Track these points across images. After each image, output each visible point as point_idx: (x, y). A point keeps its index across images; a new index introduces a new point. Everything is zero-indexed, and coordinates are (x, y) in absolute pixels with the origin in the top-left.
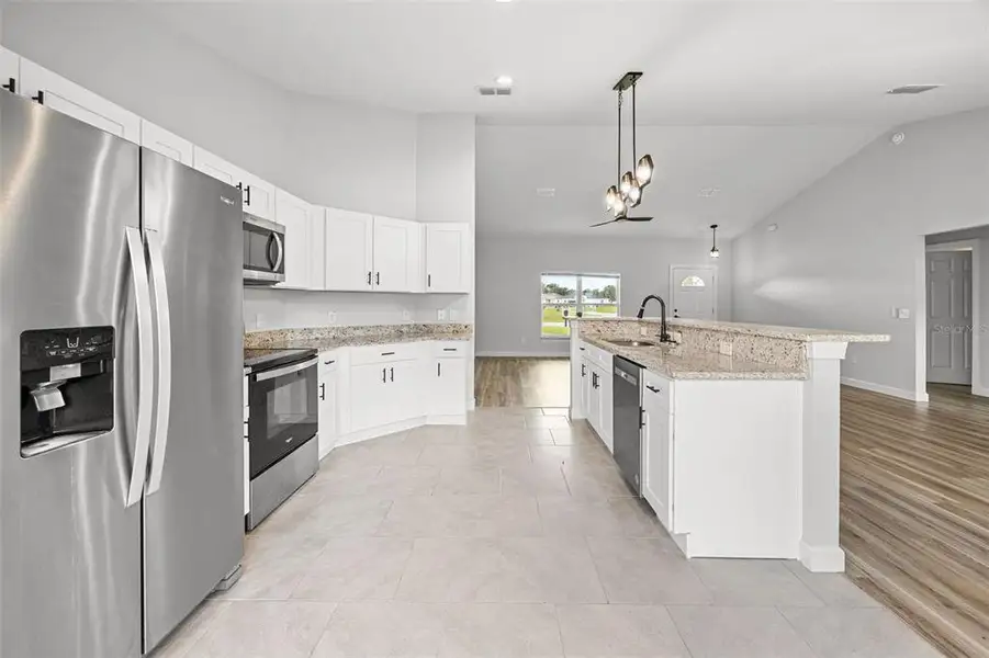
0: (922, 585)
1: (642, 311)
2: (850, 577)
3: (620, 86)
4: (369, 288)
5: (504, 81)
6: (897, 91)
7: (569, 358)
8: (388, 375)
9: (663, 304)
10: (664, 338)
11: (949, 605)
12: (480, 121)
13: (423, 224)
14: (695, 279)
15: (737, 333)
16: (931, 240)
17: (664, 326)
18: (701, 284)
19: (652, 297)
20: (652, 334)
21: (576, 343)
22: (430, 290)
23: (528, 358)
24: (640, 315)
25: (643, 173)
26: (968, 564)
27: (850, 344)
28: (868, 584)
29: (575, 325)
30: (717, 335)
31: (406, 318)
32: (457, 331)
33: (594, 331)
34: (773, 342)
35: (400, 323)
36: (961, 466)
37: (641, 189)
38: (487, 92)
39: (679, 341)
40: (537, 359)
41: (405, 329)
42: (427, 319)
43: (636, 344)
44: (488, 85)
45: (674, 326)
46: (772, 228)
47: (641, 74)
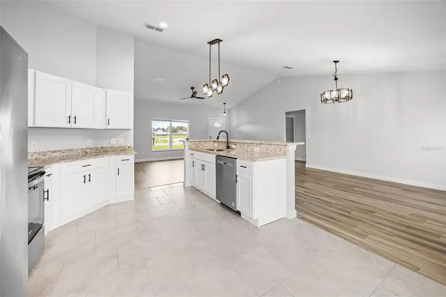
0: (311, 214)
1: (218, 137)
2: (298, 218)
3: (211, 43)
4: (69, 126)
5: (163, 25)
6: (285, 67)
7: (183, 159)
8: (87, 179)
9: (227, 133)
10: (228, 147)
11: (319, 218)
12: (137, 39)
13: (105, 89)
14: (218, 124)
15: (261, 144)
16: (287, 113)
17: (228, 142)
18: (219, 126)
19: (222, 131)
20: (223, 146)
21: (188, 152)
22: (108, 127)
23: (146, 162)
24: (218, 139)
25: (225, 81)
26: (317, 206)
27: (297, 146)
28: (302, 218)
29: (187, 143)
30: (253, 145)
31: (89, 143)
32: (122, 150)
33: (195, 146)
34: (275, 146)
35: (85, 147)
36: (303, 180)
37: (223, 87)
38: (149, 27)
39: (235, 148)
40: (151, 162)
41: (88, 151)
42: (105, 144)
43: (215, 151)
44: (152, 24)
45: (232, 142)
46: (243, 106)
47: (222, 41)
